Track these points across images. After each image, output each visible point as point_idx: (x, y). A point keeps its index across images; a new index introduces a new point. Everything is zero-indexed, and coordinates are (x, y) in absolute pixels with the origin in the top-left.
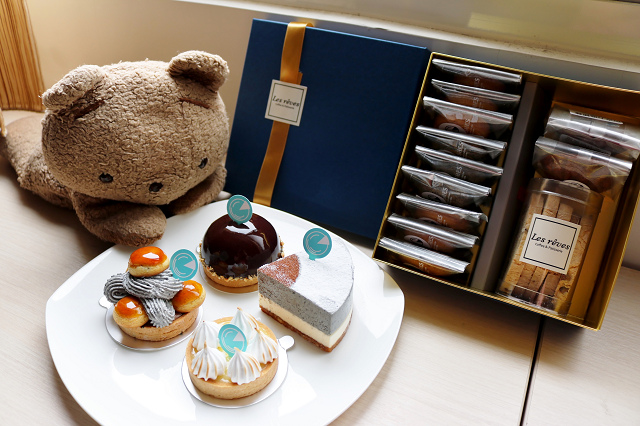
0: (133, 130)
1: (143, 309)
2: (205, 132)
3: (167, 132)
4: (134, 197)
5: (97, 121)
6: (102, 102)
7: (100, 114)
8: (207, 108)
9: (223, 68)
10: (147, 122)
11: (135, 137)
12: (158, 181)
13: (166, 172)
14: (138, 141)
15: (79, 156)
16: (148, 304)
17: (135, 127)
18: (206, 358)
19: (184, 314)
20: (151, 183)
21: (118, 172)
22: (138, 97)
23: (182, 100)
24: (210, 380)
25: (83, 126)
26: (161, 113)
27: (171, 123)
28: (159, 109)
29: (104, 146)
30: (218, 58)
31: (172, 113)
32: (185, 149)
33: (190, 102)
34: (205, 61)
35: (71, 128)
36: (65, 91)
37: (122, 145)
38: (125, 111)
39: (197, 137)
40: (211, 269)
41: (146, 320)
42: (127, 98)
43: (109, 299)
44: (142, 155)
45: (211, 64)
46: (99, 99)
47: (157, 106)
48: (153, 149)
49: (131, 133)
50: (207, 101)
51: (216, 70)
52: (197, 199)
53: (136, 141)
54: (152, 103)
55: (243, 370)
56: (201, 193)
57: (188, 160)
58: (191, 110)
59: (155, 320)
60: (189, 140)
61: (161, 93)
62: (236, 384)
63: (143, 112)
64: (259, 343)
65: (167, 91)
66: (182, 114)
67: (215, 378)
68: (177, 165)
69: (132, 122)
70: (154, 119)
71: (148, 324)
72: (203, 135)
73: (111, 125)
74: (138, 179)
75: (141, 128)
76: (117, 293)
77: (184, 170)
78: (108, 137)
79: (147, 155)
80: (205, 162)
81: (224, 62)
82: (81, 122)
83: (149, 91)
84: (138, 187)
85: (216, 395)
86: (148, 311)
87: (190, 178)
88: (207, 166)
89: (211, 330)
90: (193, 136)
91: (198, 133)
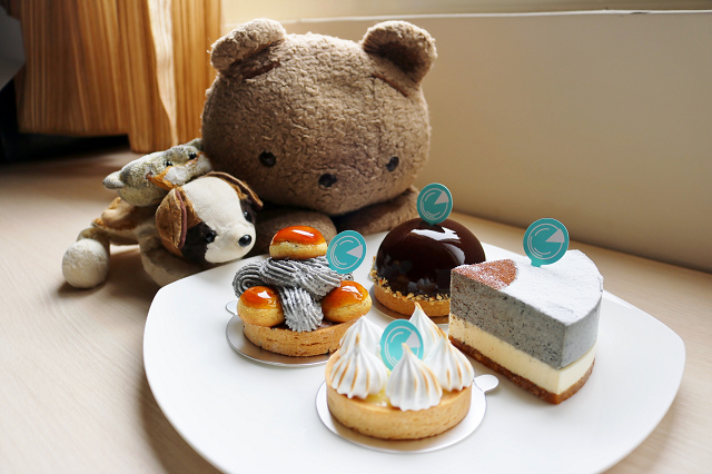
0: (309, 99)
1: (279, 301)
2: (400, 122)
3: (351, 111)
4: (299, 191)
5: (268, 83)
6: (278, 64)
7: (273, 76)
8: (406, 96)
9: (429, 45)
10: (327, 93)
11: (310, 107)
12: (332, 172)
13: (344, 162)
14: (314, 114)
15: (240, 125)
16: (286, 292)
17: (312, 95)
18: (355, 361)
19: (335, 322)
20: (322, 172)
21: (284, 151)
22: (321, 63)
23: (374, 76)
24: (356, 398)
25: (250, 89)
26: (346, 87)
27: (357, 100)
28: (345, 81)
29: (272, 114)
30: (425, 33)
31: (360, 90)
32: (371, 136)
33: (385, 81)
34: (408, 31)
35: (236, 92)
36: (237, 38)
37: (293, 115)
38: (303, 75)
39: (388, 124)
40: (385, 281)
41: (280, 318)
42: (308, 62)
43: (237, 291)
44: (316, 133)
45: (415, 36)
46: (275, 59)
47: (343, 77)
48: (331, 127)
49: (305, 103)
50: (406, 88)
51: (421, 44)
52: (379, 217)
53: (310, 113)
54: (337, 73)
55: (411, 383)
56: (386, 212)
57: (373, 151)
58: (383, 90)
59: (292, 318)
60: (377, 125)
61: (350, 62)
62: (398, 409)
63: (324, 80)
64: (443, 354)
65: (358, 62)
66: (373, 93)
67: (364, 395)
68: (358, 155)
69: (310, 90)
70: (338, 93)
71: (282, 325)
72: (397, 125)
73: (283, 89)
74: (306, 165)
75: (320, 99)
76: (249, 284)
77: (367, 164)
78: (278, 103)
79: (322, 133)
80: (394, 163)
81: (431, 40)
82: (250, 84)
83: (335, 58)
84: (305, 176)
85: (362, 428)
86: (285, 302)
87: (373, 178)
88: (397, 170)
89: (370, 330)
90: (383, 122)
91: (390, 120)
